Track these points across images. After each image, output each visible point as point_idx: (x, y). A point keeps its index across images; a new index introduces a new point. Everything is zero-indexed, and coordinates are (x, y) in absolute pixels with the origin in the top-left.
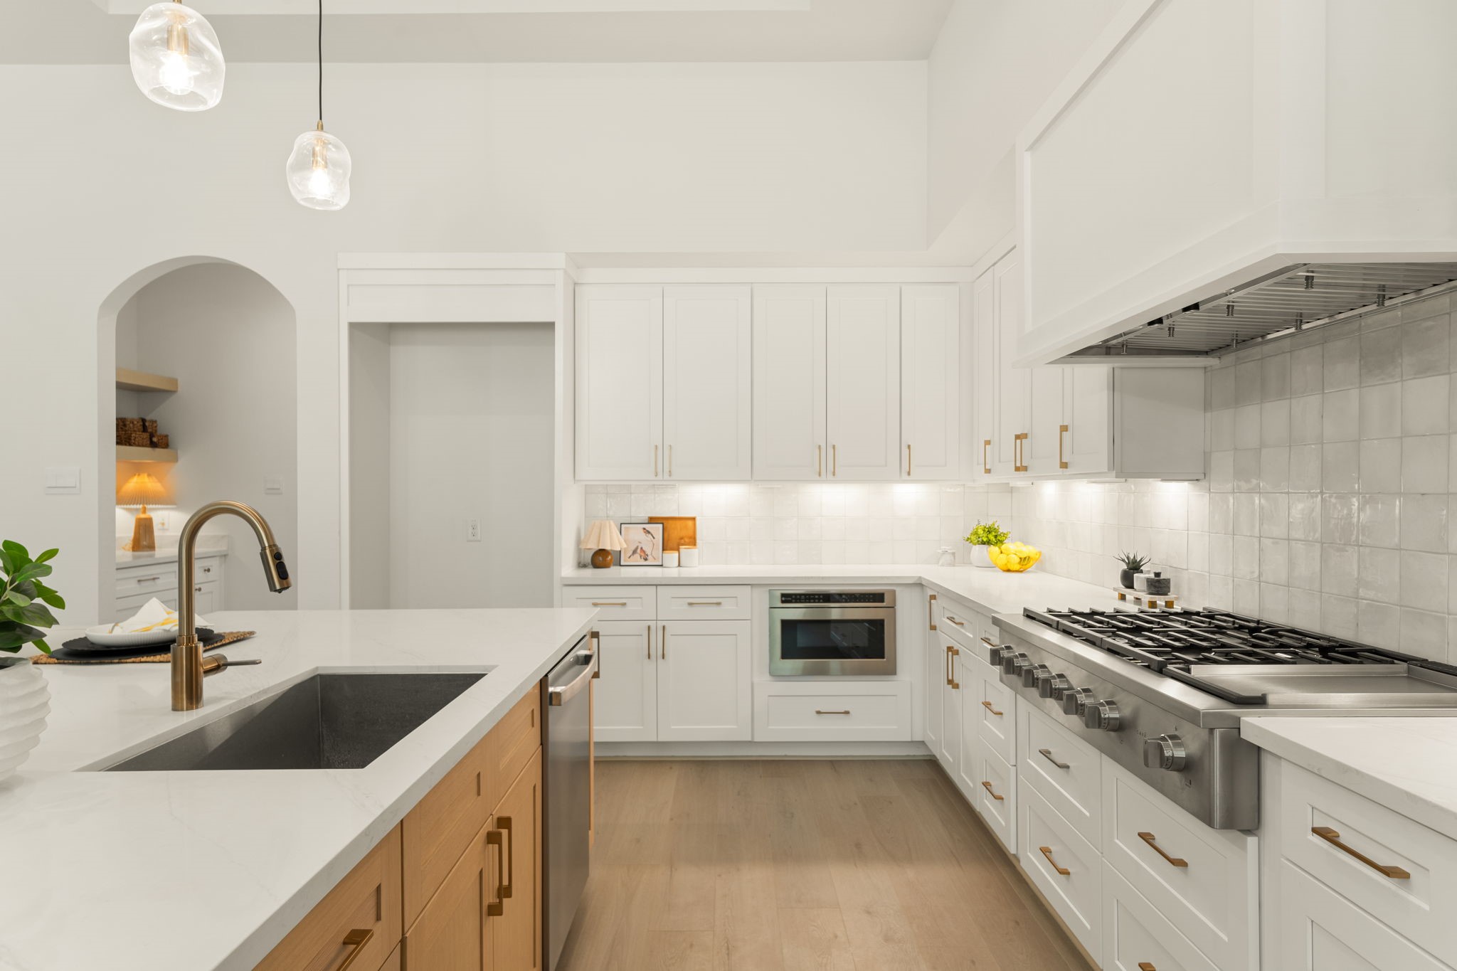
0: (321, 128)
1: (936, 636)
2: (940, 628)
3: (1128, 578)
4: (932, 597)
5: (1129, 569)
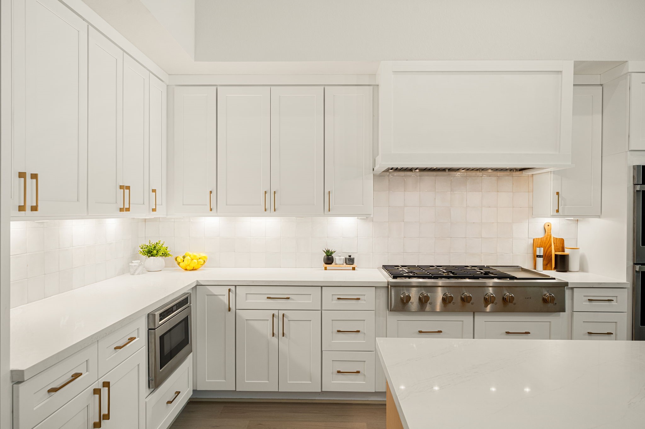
1: (231, 315)
2: (236, 309)
3: (329, 259)
4: (229, 290)
5: (327, 255)
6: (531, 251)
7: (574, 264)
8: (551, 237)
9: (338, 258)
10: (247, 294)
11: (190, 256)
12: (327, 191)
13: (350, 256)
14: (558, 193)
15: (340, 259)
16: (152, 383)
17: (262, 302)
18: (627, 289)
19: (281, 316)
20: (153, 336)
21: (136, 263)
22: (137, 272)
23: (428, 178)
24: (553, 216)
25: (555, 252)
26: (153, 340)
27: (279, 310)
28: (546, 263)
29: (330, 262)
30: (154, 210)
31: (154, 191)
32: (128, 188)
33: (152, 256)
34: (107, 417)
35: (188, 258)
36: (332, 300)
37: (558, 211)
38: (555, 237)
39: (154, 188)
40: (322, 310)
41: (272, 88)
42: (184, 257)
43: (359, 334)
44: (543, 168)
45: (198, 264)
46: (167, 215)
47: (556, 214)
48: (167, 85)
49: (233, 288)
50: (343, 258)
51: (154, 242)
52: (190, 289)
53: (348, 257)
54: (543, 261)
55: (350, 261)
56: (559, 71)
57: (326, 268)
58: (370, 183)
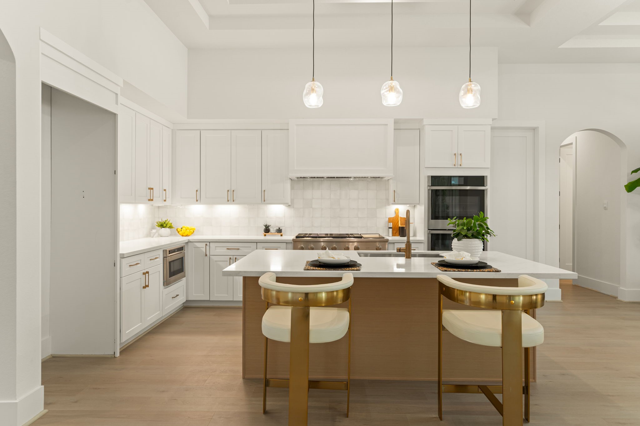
0: (313, 80)
1: (207, 258)
2: (210, 255)
3: (267, 230)
4: (206, 245)
5: (266, 228)
8: (398, 217)
9: (272, 230)
10: (216, 247)
11: (185, 228)
12: (263, 190)
13: (279, 228)
14: (394, 191)
16: (165, 283)
17: (224, 251)
18: (423, 244)
19: (234, 259)
20: (166, 260)
21: (154, 231)
22: (155, 236)
25: (401, 225)
26: (166, 262)
27: (233, 255)
28: (395, 232)
29: (267, 232)
30: (165, 201)
31: (165, 190)
32: (152, 189)
33: (163, 227)
34: (148, 286)
35: (184, 229)
38: (401, 217)
39: (165, 189)
41: (232, 131)
42: (182, 228)
45: (190, 233)
46: (172, 204)
47: (393, 202)
48: (172, 130)
49: (208, 244)
50: (275, 229)
51: (164, 220)
52: (185, 243)
53: (278, 229)
54: (393, 231)
55: (279, 231)
56: (386, 124)
57: (265, 235)
58: (288, 185)
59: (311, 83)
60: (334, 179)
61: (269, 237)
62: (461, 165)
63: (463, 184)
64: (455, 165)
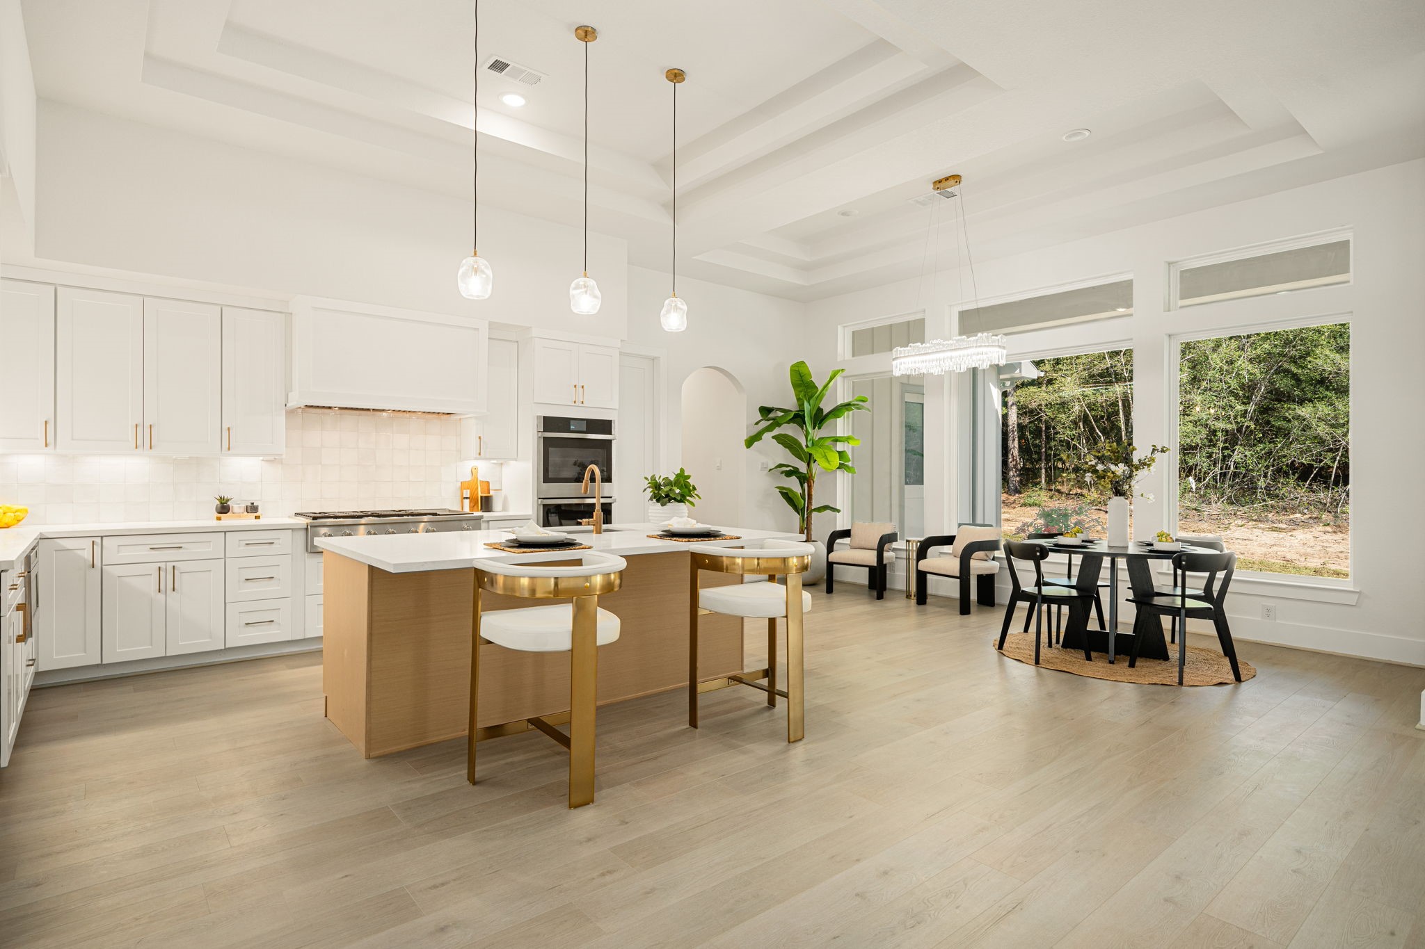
1: (96, 572)
2: (102, 565)
3: (224, 508)
4: (93, 542)
5: (221, 503)
6: (459, 494)
7: (497, 504)
8: (478, 479)
9: (237, 507)
10: (119, 546)
12: (225, 427)
13: (252, 504)
14: (480, 438)
15: (240, 507)
17: (143, 553)
19: (170, 569)
23: (350, 417)
24: (476, 459)
25: (482, 493)
27: (167, 562)
28: (472, 505)
29: (225, 511)
36: (239, 546)
37: (480, 454)
38: (482, 479)
40: (225, 558)
43: (273, 580)
44: (467, 414)
45: (14, 519)
47: (478, 456)
49: (98, 540)
50: (244, 505)
53: (250, 504)
54: (470, 502)
55: (252, 509)
56: (475, 329)
57: (219, 519)
58: (282, 419)
59: (471, 260)
60: (368, 412)
61: (228, 521)
62: (582, 403)
63: (585, 430)
64: (575, 402)
